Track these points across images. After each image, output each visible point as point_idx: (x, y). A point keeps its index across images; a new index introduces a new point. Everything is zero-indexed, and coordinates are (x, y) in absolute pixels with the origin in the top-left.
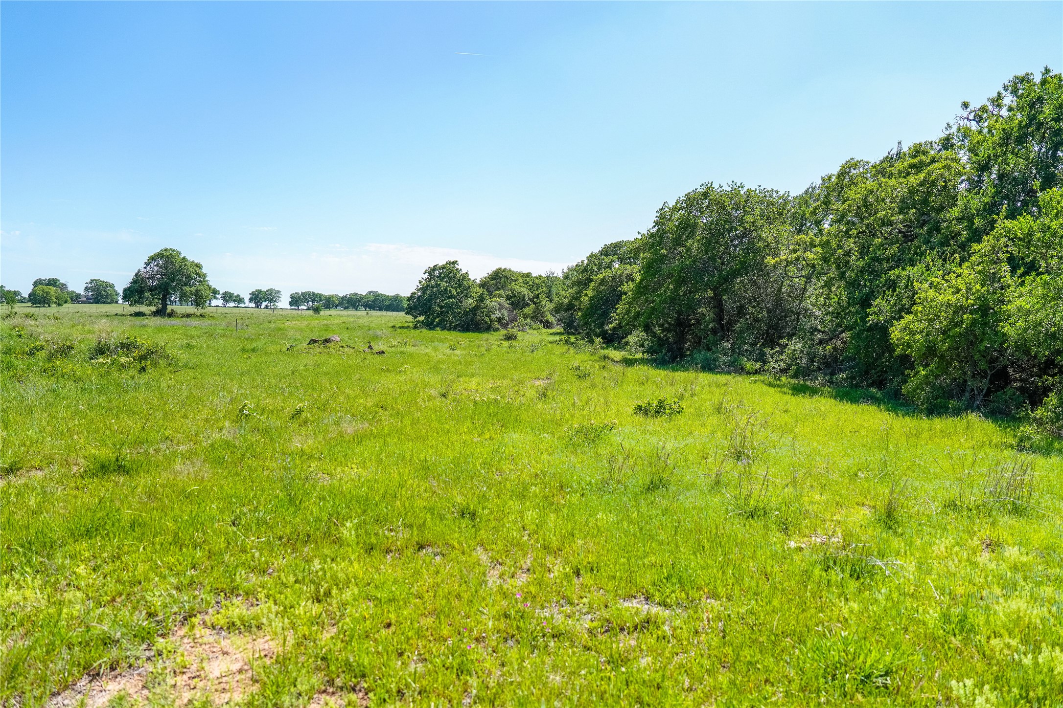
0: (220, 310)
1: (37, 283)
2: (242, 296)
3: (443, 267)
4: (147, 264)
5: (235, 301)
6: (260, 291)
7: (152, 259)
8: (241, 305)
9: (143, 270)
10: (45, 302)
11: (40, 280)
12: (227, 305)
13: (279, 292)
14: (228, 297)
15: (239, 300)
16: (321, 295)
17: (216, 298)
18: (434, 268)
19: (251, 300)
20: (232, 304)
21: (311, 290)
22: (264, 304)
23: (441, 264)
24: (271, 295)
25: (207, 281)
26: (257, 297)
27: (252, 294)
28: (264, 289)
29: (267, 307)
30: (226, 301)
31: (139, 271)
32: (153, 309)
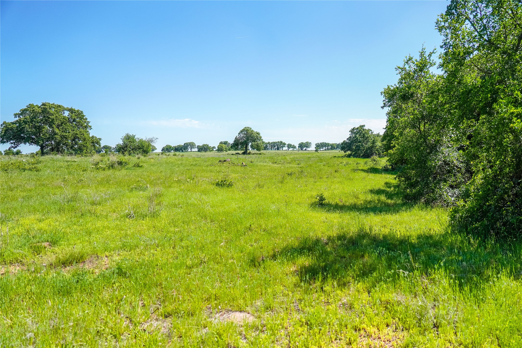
0: (286, 151)
1: (221, 143)
2: (295, 145)
3: (357, 129)
4: (239, 134)
5: (292, 147)
6: (303, 143)
7: (241, 132)
8: (295, 149)
9: (238, 136)
10: (221, 150)
11: (222, 142)
12: (290, 150)
13: (310, 143)
14: (289, 146)
15: (294, 147)
16: (328, 144)
17: (285, 147)
18: (353, 129)
19: (299, 147)
20: (291, 149)
21: (324, 142)
22: (304, 149)
23: (356, 127)
24: (307, 144)
25: (262, 139)
26: (302, 146)
27: (299, 144)
28: (304, 142)
29: (305, 150)
30: (289, 148)
31: (237, 137)
32: (243, 151)
